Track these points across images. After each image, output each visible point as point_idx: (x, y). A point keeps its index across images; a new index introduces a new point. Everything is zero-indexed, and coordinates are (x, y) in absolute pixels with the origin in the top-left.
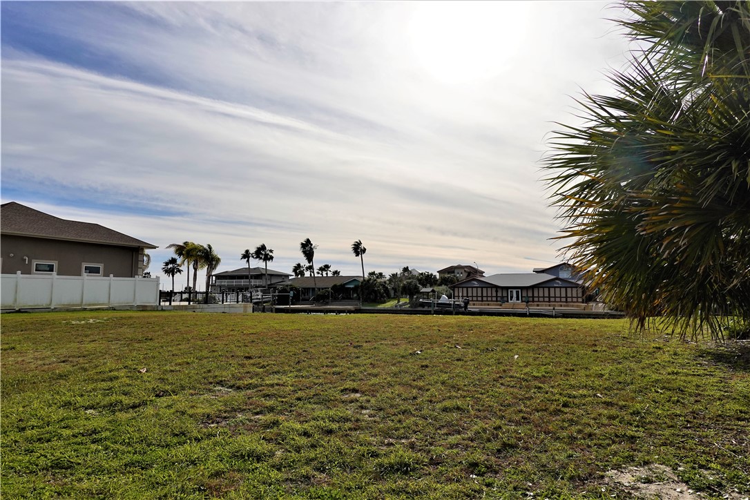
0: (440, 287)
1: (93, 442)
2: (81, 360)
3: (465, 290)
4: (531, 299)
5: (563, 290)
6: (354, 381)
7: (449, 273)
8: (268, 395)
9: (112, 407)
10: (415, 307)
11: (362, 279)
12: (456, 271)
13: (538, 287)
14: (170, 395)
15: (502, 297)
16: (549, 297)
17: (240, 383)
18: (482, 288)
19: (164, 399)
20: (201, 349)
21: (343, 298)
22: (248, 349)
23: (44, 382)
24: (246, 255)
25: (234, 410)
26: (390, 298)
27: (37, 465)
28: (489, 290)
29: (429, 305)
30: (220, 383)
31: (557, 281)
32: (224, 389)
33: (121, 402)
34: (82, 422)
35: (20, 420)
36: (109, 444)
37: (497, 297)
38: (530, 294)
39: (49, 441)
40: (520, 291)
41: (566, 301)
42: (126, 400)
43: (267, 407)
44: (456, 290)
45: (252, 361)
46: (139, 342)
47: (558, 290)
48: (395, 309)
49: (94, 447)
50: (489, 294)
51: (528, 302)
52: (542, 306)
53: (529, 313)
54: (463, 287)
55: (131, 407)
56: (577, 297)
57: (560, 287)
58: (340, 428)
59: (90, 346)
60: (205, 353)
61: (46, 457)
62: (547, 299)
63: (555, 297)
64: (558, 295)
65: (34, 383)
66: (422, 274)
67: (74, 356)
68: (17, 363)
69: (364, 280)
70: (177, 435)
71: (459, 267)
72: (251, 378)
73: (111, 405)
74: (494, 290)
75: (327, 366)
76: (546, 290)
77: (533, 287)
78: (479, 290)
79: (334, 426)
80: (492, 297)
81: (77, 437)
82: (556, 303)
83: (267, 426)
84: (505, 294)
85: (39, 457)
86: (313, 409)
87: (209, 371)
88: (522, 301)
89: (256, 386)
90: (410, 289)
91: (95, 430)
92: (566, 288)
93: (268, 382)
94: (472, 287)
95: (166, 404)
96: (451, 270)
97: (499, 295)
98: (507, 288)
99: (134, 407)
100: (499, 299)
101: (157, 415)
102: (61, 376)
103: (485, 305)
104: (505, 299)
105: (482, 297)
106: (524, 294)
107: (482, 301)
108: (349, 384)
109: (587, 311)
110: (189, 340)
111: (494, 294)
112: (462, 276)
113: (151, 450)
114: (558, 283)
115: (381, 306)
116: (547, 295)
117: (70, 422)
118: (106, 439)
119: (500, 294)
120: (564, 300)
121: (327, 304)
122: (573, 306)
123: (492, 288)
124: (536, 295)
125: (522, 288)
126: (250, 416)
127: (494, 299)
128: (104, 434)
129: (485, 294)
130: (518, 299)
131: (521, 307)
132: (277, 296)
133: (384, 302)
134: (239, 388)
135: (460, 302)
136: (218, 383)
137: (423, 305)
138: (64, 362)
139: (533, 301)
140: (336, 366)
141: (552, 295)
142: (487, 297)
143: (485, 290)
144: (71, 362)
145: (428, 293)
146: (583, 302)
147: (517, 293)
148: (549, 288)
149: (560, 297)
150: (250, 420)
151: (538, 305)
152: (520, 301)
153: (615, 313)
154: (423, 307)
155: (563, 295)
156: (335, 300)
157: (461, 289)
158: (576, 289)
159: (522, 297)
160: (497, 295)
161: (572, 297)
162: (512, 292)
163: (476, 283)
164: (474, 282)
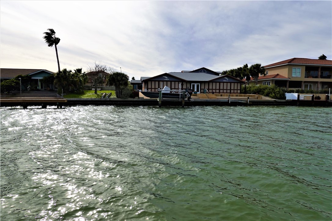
5: (229, 84)
13: (216, 82)
18: (171, 82)
21: (32, 90)
31: (226, 78)
38: (207, 87)
40: (200, 84)
41: (230, 93)
47: (225, 84)
50: (177, 87)
56: (237, 90)
57: (227, 82)
62: (218, 91)
63: (223, 89)
64: (225, 88)
74: (181, 84)
76: (218, 84)
77: (209, 82)
78: (169, 83)
88: (201, 92)
92: (231, 83)
94: (163, 81)
98: (191, 82)
106: (203, 87)
111: (180, 87)
114: (226, 80)
116: (218, 88)
119: (184, 87)
120: (229, 91)
121: (14, 95)
123: (178, 82)
124: (211, 88)
129: (173, 87)
130: (198, 91)
141: (221, 88)
143: (173, 83)
146: (240, 93)
147: (198, 86)
148: (220, 83)
149: (227, 90)
152: (199, 93)
153: (280, 101)
154: (134, 98)
155: (229, 88)
156: (25, 91)
157: (153, 83)
158: (237, 84)
159: (201, 89)
160: (182, 87)
161: (234, 90)
162: (194, 86)
163: (166, 77)
164: (165, 77)
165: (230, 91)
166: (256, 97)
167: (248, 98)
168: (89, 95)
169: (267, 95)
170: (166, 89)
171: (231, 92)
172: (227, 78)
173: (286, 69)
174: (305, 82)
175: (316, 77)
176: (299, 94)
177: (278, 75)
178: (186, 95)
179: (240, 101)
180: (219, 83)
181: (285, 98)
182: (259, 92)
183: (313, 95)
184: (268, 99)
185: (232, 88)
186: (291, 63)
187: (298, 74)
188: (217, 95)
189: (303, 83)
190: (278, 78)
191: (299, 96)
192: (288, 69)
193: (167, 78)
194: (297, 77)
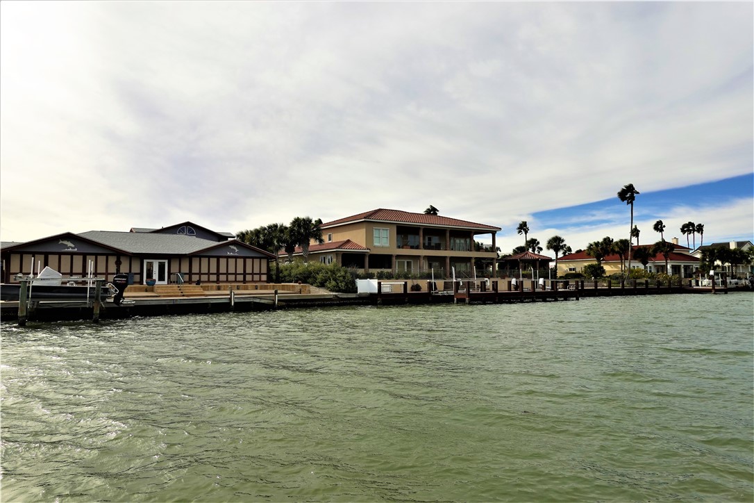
5: (240, 262)
13: (200, 258)
15: (130, 274)
16: (218, 274)
18: (85, 256)
31: (232, 247)
37: (118, 273)
38: (185, 269)
40: (166, 262)
41: (244, 281)
47: (232, 261)
50: (101, 269)
54: (34, 254)
56: (260, 274)
57: (236, 257)
62: (213, 278)
63: (227, 274)
64: (232, 270)
74: (112, 260)
76: (213, 261)
77: (190, 257)
78: (78, 259)
84: (136, 269)
88: (170, 282)
92: (245, 258)
94: (60, 254)
97: (122, 270)
98: (141, 257)
104: (137, 278)
105: (85, 274)
106: (175, 268)
111: (112, 268)
114: (233, 251)
116: (213, 270)
119: (124, 269)
120: (240, 278)
123: (107, 255)
124: (195, 269)
125: (170, 257)
130: (161, 278)
141: (223, 270)
142: (95, 273)
147: (161, 265)
148: (218, 258)
149: (236, 274)
152: (166, 282)
153: (345, 296)
155: (240, 270)
158: (258, 260)
159: (169, 274)
160: (118, 270)
161: (253, 274)
162: (150, 265)
163: (69, 244)
164: (65, 242)
165: (245, 278)
166: (297, 289)
167: (276, 293)
169: (322, 285)
170: (47, 276)
171: (247, 280)
172: (235, 248)
173: (361, 230)
174: (398, 257)
175: (417, 247)
176: (380, 281)
177: (348, 241)
178: (106, 290)
179: (258, 301)
180: (216, 259)
181: (355, 290)
182: (306, 278)
183: (406, 283)
184: (323, 292)
185: (249, 270)
186: (371, 220)
187: (384, 242)
188: (205, 288)
189: (394, 259)
190: (347, 249)
191: (379, 284)
192: (365, 230)
193: (73, 246)
194: (383, 247)
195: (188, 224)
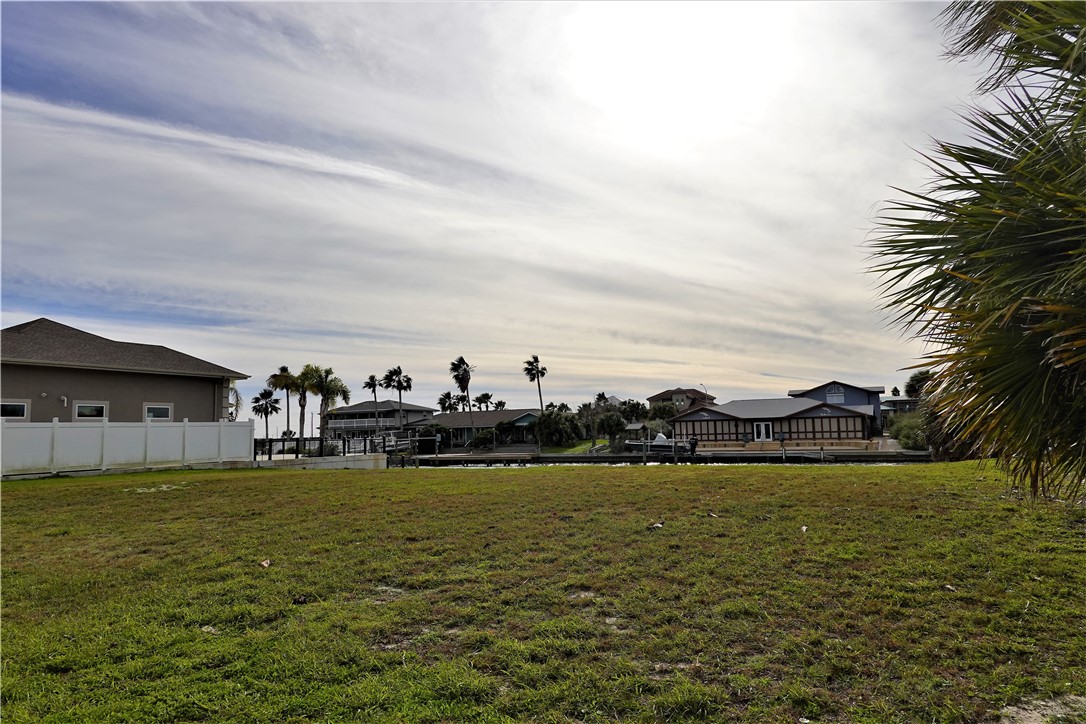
0: (653, 422)
1: (227, 677)
2: (168, 548)
3: (690, 425)
4: (787, 436)
5: (834, 421)
6: (578, 572)
7: (664, 400)
8: (460, 598)
9: (238, 622)
10: (619, 451)
11: (540, 413)
12: (674, 398)
13: (797, 419)
14: (315, 600)
15: (745, 434)
16: (814, 432)
17: (411, 579)
18: (715, 421)
19: (308, 607)
20: (338, 526)
21: (514, 442)
22: (406, 525)
23: (126, 583)
24: (371, 384)
25: (415, 622)
26: (581, 439)
27: (156, 716)
28: (726, 424)
29: (639, 448)
30: (384, 580)
31: (825, 409)
32: (391, 589)
33: (250, 613)
34: (201, 647)
35: (113, 646)
36: (250, 680)
37: (737, 433)
38: (786, 429)
39: (160, 676)
40: (770, 424)
41: (839, 438)
42: (256, 610)
43: (463, 617)
44: (677, 425)
45: (418, 545)
46: (244, 518)
47: (826, 421)
48: (588, 455)
49: (229, 684)
50: (726, 431)
51: (782, 440)
52: (804, 445)
53: (786, 457)
54: (686, 422)
55: (265, 621)
56: (855, 431)
57: (829, 418)
58: (582, 648)
59: (175, 527)
60: (345, 534)
61: (165, 702)
62: (810, 435)
63: (822, 432)
64: (826, 428)
65: (112, 586)
66: (624, 403)
67: (157, 544)
68: (77, 555)
69: (543, 415)
70: (344, 663)
71: (679, 391)
72: (426, 571)
73: (236, 618)
74: (733, 424)
75: (531, 550)
76: (809, 422)
77: (789, 418)
78: (711, 424)
79: (574, 645)
80: (730, 434)
81: (199, 669)
82: (824, 441)
83: (471, 647)
84: (749, 430)
85: (155, 703)
86: (531, 618)
87: (362, 562)
88: (774, 439)
89: (436, 584)
90: (610, 426)
91: (224, 657)
92: (838, 418)
93: (453, 577)
94: (701, 421)
95: (314, 615)
96: (667, 396)
97: (739, 431)
98: (752, 421)
99: (269, 620)
100: (740, 437)
101: (306, 631)
102: (148, 575)
103: (720, 446)
104: (750, 436)
105: (716, 434)
106: (778, 429)
107: (716, 440)
108: (573, 578)
109: (871, 451)
110: (314, 514)
111: (733, 430)
112: (682, 404)
113: (313, 687)
114: (826, 412)
115: (569, 453)
116: (810, 429)
117: (184, 647)
118: (243, 671)
119: (741, 430)
120: (835, 435)
121: (490, 450)
122: (849, 444)
123: (729, 420)
124: (794, 429)
125: (773, 420)
126: (439, 629)
127: (733, 437)
128: (240, 665)
129: (719, 431)
130: (768, 436)
131: (773, 447)
132: (418, 441)
133: (573, 446)
134: (412, 587)
135: (685, 443)
136: (380, 580)
137: (629, 448)
138: (145, 552)
139: (790, 439)
140: (543, 549)
141: (818, 428)
142: (723, 434)
143: (719, 424)
144: (156, 552)
145: (637, 430)
146: (863, 438)
147: (767, 427)
148: (813, 419)
149: (830, 432)
150: (444, 638)
151: (798, 445)
152: (771, 439)
153: (912, 453)
154: (631, 452)
155: (835, 428)
156: (502, 444)
157: (684, 424)
159: (773, 433)
160: (737, 430)
161: (847, 432)
162: (758, 426)
163: (705, 414)
164: (703, 413)
165: (839, 435)
166: (864, 446)
168: (579, 450)
170: (658, 439)
171: (842, 437)
172: (828, 409)
180: (811, 420)
184: (892, 449)
185: (843, 428)
193: (707, 415)
195: (834, 383)
